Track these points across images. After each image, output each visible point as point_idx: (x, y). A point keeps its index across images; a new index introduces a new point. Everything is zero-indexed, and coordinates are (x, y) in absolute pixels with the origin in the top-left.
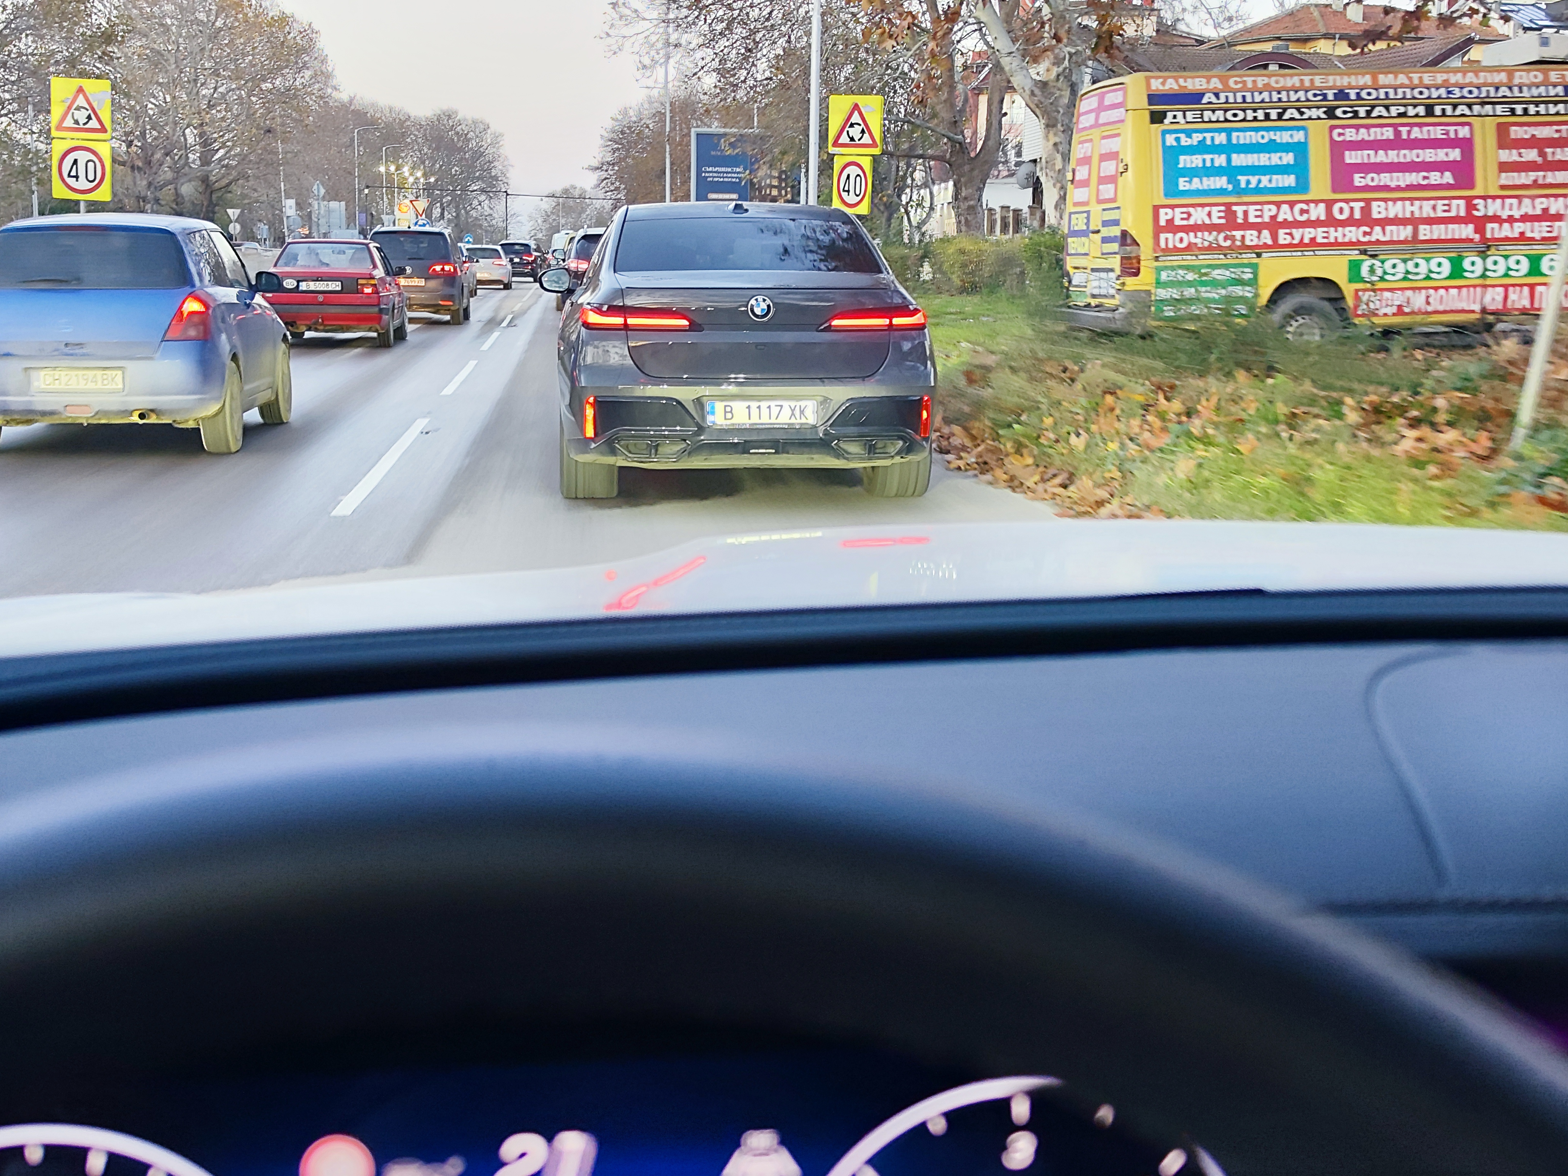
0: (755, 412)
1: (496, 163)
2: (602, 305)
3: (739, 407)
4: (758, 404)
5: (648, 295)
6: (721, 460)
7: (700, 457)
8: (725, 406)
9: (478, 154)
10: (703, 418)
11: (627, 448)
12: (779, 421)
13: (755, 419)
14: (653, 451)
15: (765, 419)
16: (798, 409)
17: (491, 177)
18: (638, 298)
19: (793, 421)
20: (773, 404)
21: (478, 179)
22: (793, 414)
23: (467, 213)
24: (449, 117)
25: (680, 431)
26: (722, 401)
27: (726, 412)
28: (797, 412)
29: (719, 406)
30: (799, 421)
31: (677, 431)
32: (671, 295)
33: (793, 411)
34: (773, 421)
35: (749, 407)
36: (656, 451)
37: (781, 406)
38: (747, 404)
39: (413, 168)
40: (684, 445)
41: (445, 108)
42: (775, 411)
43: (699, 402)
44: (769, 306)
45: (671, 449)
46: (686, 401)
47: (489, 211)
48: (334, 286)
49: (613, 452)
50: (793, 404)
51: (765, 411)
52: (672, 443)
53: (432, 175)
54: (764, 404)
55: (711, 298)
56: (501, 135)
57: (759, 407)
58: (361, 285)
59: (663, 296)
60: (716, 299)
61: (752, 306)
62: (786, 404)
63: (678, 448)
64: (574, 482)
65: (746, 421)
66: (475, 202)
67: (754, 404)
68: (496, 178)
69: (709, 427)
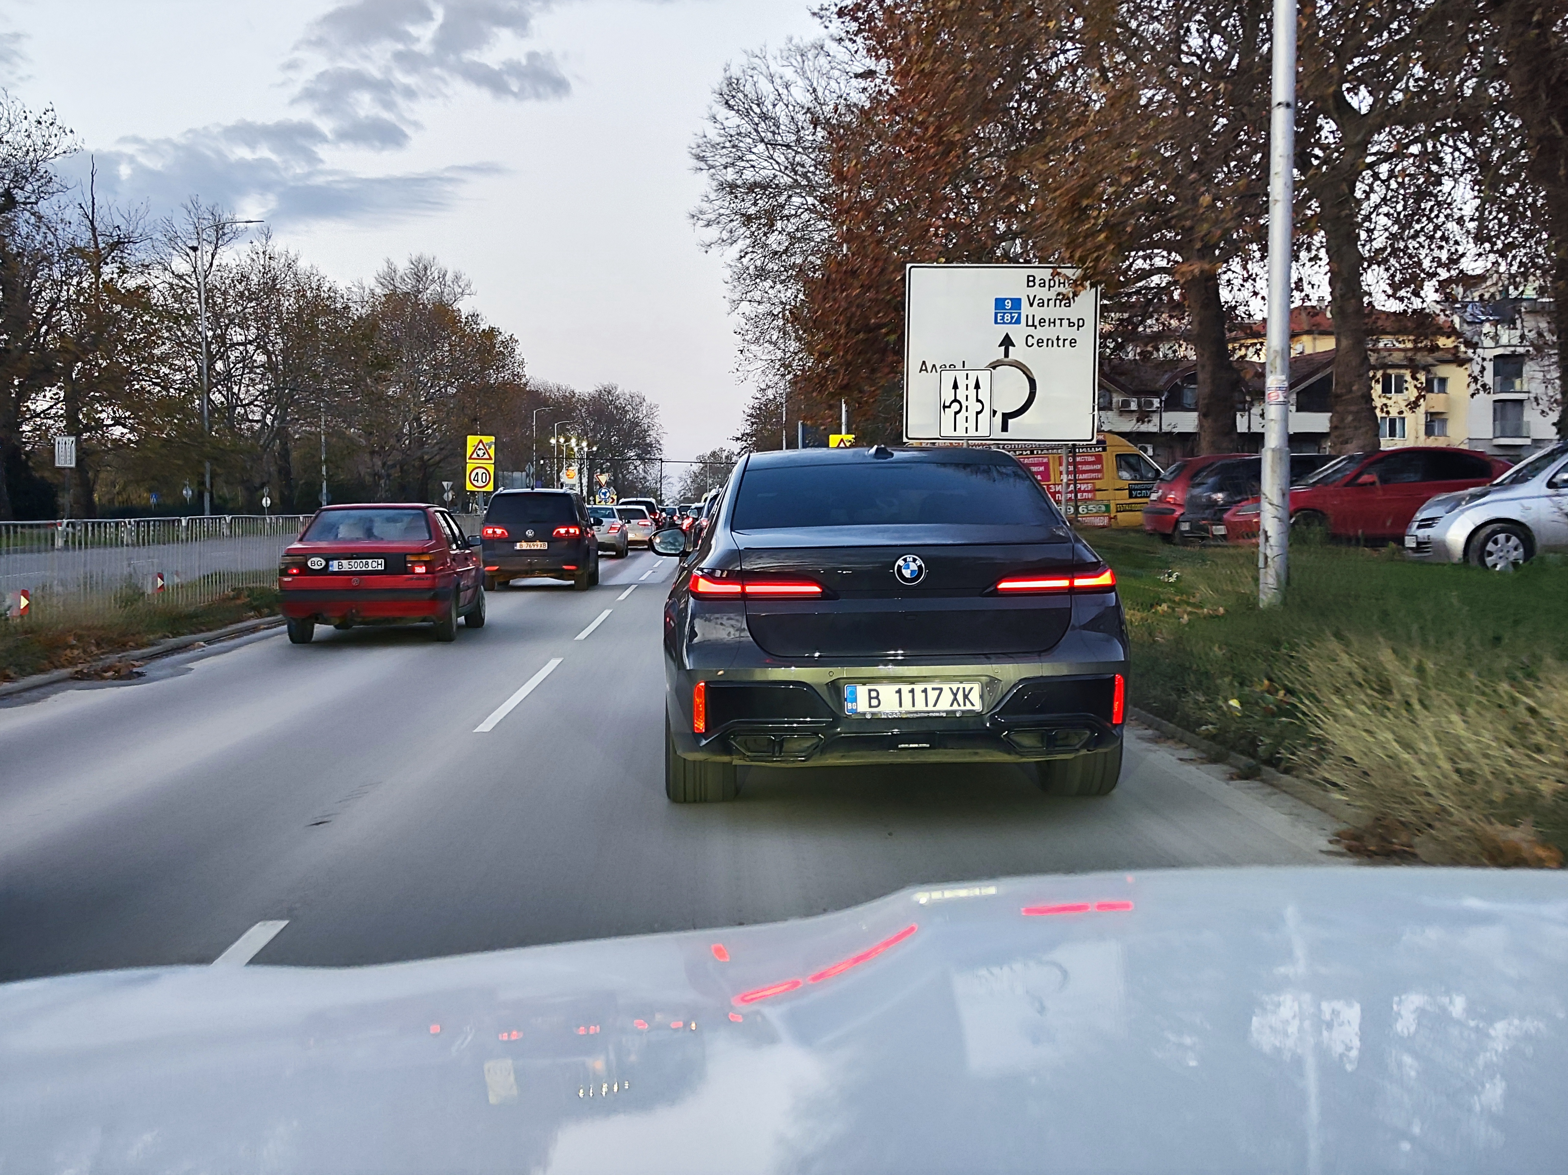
0: (907, 697)
1: (650, 432)
2: (714, 570)
3: (887, 692)
4: (910, 687)
5: (770, 557)
6: (862, 757)
7: (836, 754)
8: (870, 691)
9: (636, 424)
10: (842, 707)
11: (745, 745)
12: (939, 707)
13: (907, 706)
14: (777, 748)
15: (920, 706)
16: (961, 692)
17: (647, 444)
18: (759, 561)
19: (955, 707)
20: (929, 687)
21: (635, 446)
22: (955, 699)
23: (624, 476)
24: (609, 393)
25: (811, 722)
26: (864, 684)
27: (870, 698)
28: (960, 697)
29: (862, 691)
30: (963, 708)
31: (806, 722)
32: (798, 557)
33: (955, 695)
34: (930, 708)
35: (899, 692)
36: (781, 747)
37: (941, 690)
38: (896, 687)
39: (578, 440)
40: (816, 740)
41: (606, 383)
42: (932, 695)
43: (835, 687)
44: (920, 567)
45: (799, 744)
46: (819, 685)
47: (642, 474)
48: (375, 564)
49: (728, 750)
50: (955, 687)
51: (920, 697)
52: (802, 737)
53: (596, 444)
54: (918, 688)
55: (847, 559)
56: (657, 406)
57: (912, 691)
58: (410, 562)
59: (788, 558)
60: (852, 559)
61: (899, 567)
62: (946, 687)
63: (807, 744)
64: (682, 784)
65: (897, 709)
66: (631, 467)
67: (906, 688)
68: (650, 445)
69: (847, 717)
